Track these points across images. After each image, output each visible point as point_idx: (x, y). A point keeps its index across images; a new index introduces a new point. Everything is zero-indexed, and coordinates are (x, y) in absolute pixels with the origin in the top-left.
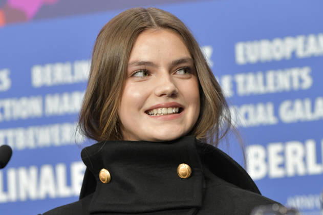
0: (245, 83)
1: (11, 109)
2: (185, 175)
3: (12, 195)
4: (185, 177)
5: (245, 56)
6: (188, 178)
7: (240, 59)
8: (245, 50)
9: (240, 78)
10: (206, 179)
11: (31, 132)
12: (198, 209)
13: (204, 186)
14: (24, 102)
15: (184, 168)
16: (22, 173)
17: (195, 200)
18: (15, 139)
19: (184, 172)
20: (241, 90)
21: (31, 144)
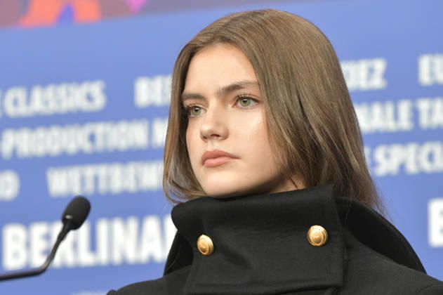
0: (431, 112)
1: (105, 136)
2: (318, 241)
3: (103, 257)
4: (318, 245)
5: (432, 74)
6: (323, 245)
7: (425, 78)
8: (432, 65)
9: (424, 105)
10: (348, 247)
11: (131, 169)
12: (337, 289)
13: (346, 257)
14: (123, 127)
15: (317, 232)
16: (118, 225)
17: (334, 277)
18: (108, 179)
19: (317, 237)
20: (424, 121)
21: (131, 186)
